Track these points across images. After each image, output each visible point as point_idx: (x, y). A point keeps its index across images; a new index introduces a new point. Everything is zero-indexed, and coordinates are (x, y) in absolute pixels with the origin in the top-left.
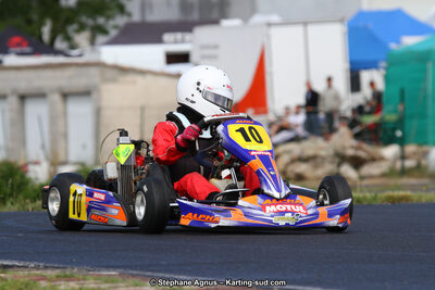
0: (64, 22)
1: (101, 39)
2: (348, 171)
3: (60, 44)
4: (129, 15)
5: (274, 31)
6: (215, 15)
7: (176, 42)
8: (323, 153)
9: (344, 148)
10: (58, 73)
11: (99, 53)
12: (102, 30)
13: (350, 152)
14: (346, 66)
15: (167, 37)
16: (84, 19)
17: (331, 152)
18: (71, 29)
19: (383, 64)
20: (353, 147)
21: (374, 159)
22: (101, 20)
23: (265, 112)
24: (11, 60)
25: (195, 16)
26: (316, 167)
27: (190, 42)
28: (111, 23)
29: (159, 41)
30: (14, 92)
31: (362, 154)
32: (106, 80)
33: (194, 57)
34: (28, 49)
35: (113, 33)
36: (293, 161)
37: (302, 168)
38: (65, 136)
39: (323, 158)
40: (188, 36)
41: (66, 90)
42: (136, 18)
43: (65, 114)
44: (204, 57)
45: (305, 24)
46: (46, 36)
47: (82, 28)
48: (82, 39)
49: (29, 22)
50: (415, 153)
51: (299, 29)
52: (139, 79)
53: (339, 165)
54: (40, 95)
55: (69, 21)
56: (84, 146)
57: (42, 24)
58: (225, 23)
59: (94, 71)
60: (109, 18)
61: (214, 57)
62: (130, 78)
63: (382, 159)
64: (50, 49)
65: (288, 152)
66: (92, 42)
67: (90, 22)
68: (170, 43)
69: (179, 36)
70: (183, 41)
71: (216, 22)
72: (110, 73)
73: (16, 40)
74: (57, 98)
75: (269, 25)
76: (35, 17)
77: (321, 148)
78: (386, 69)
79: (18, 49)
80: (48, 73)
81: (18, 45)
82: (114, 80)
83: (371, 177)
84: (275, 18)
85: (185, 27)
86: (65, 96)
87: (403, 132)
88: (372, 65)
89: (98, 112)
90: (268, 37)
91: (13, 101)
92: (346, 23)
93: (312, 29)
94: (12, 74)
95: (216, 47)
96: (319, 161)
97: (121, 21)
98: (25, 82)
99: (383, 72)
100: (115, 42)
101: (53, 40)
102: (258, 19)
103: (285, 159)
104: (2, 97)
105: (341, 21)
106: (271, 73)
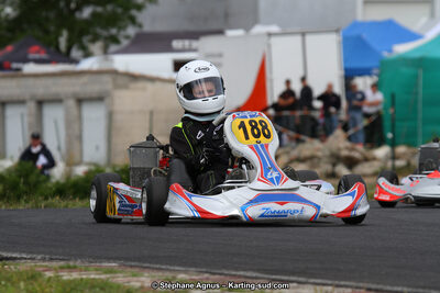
0: (82, 36)
1: (113, 48)
2: (342, 170)
3: (75, 53)
4: (140, 26)
5: (274, 40)
6: (215, 27)
7: (184, 51)
8: (319, 154)
9: (339, 149)
10: (73, 80)
11: (112, 61)
12: (115, 40)
13: (345, 153)
14: (342, 73)
15: (176, 44)
16: (98, 29)
17: (327, 153)
18: (85, 40)
19: (375, 71)
20: (347, 148)
21: (366, 160)
22: (114, 31)
24: (30, 68)
26: (313, 166)
27: (196, 50)
28: (122, 33)
30: (32, 98)
31: (356, 155)
32: (117, 87)
35: (125, 43)
36: (291, 161)
37: (300, 167)
38: (80, 138)
39: (319, 159)
40: (195, 44)
41: (82, 96)
42: (147, 28)
43: (80, 118)
45: (303, 34)
46: (63, 42)
47: (94, 41)
48: (96, 47)
49: (47, 32)
50: (404, 154)
51: (298, 39)
52: (149, 86)
53: (334, 165)
54: (57, 100)
55: (82, 33)
56: (97, 148)
57: (58, 35)
58: (230, 33)
59: (107, 79)
60: (120, 28)
62: (140, 84)
63: (374, 159)
64: (66, 57)
65: (287, 153)
66: (105, 51)
67: (104, 33)
68: (178, 51)
69: (187, 43)
70: (190, 50)
71: (220, 32)
72: (121, 81)
74: (71, 103)
75: (270, 35)
76: (52, 28)
77: (318, 150)
78: (379, 76)
80: (64, 80)
82: (126, 87)
84: (274, 29)
86: (80, 101)
87: (394, 134)
88: (365, 72)
89: (110, 116)
90: (269, 46)
91: (32, 106)
92: (341, 33)
93: (309, 38)
94: (31, 81)
95: (220, 55)
96: (316, 161)
97: (131, 31)
98: (41, 88)
99: (375, 78)
100: (126, 51)
101: (69, 49)
102: (259, 29)
104: (21, 102)
105: (337, 31)
106: (272, 81)
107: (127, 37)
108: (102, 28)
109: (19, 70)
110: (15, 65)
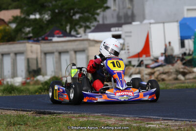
0: (74, 25)
1: (88, 30)
2: (181, 77)
3: (73, 33)
4: (98, 21)
5: (152, 25)
6: (130, 20)
7: (116, 31)
8: (171, 71)
9: (179, 68)
10: (73, 43)
11: (88, 36)
12: (88, 27)
13: (182, 70)
14: (180, 38)
15: (112, 29)
16: (82, 23)
17: (175, 70)
18: (77, 27)
19: (193, 37)
20: (182, 68)
21: (190, 72)
22: (88, 24)
23: (150, 56)
24: (55, 39)
25: (123, 21)
26: (169, 76)
27: (121, 31)
28: (92, 24)
29: (110, 31)
30: (57, 51)
31: (186, 71)
32: (90, 46)
33: (123, 36)
34: (61, 35)
35: (93, 28)
36: (160, 74)
37: (164, 76)
39: (171, 72)
40: (120, 29)
41: (76, 50)
42: (101, 22)
43: (76, 58)
44: (126, 36)
45: (164, 23)
46: (68, 30)
47: (81, 27)
48: (81, 31)
49: (62, 25)
51: (161, 25)
53: (177, 75)
54: (66, 52)
55: (76, 24)
57: (66, 26)
58: (134, 23)
59: (86, 42)
60: (91, 23)
61: (130, 36)
63: (193, 72)
64: (70, 35)
65: (159, 70)
66: (85, 32)
67: (84, 24)
68: (114, 31)
69: (117, 28)
70: (118, 31)
71: (130, 23)
72: (92, 43)
73: (57, 31)
74: (72, 53)
75: (150, 23)
76: (64, 23)
77: (171, 69)
78: (194, 39)
79: (58, 35)
80: (69, 44)
81: (58, 33)
82: (93, 46)
83: (189, 79)
84: (152, 21)
85: (119, 25)
86: (76, 52)
88: (189, 38)
89: (88, 58)
90: (150, 28)
91: (56, 54)
92: (179, 22)
93: (166, 25)
94: (56, 44)
95: (131, 32)
96: (170, 73)
97: (95, 24)
98: (60, 47)
99: (193, 40)
100: (93, 31)
101: (70, 31)
102: (146, 21)
103: (157, 73)
104: (52, 53)
105: (177, 21)
106: (151, 42)
107: (93, 26)
108: (83, 22)
109: (51, 40)
110: (49, 38)
